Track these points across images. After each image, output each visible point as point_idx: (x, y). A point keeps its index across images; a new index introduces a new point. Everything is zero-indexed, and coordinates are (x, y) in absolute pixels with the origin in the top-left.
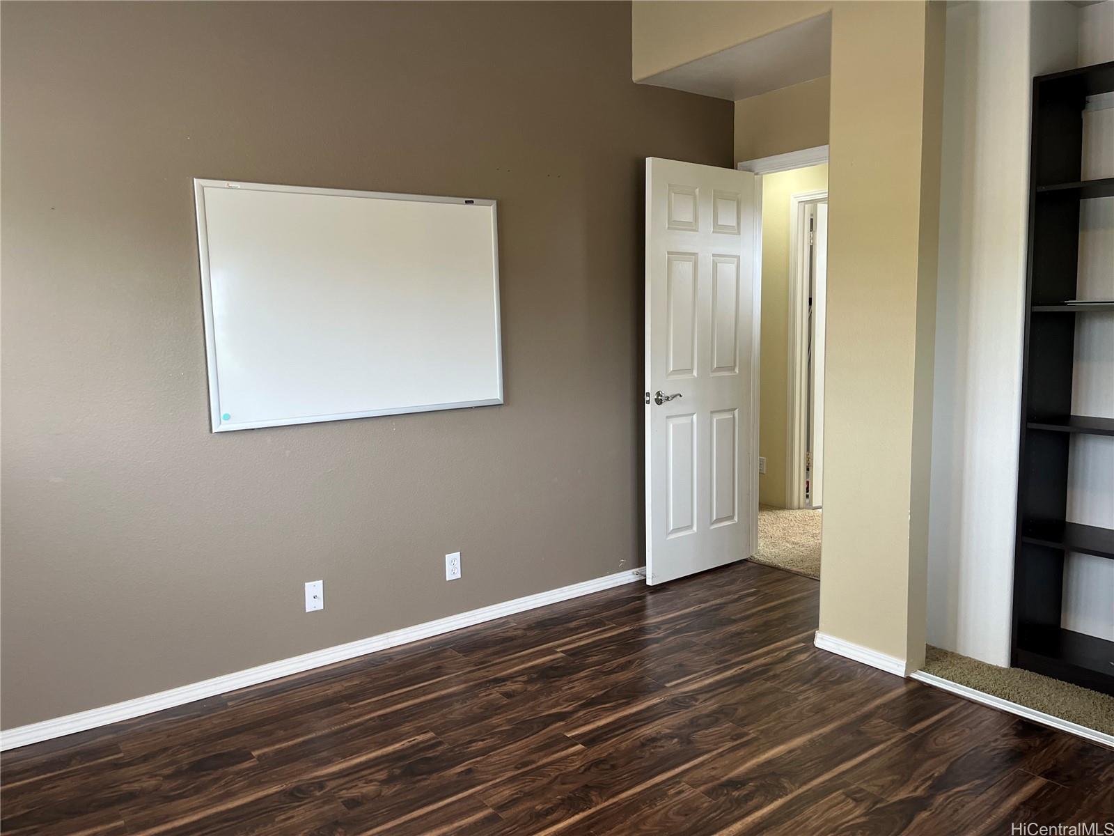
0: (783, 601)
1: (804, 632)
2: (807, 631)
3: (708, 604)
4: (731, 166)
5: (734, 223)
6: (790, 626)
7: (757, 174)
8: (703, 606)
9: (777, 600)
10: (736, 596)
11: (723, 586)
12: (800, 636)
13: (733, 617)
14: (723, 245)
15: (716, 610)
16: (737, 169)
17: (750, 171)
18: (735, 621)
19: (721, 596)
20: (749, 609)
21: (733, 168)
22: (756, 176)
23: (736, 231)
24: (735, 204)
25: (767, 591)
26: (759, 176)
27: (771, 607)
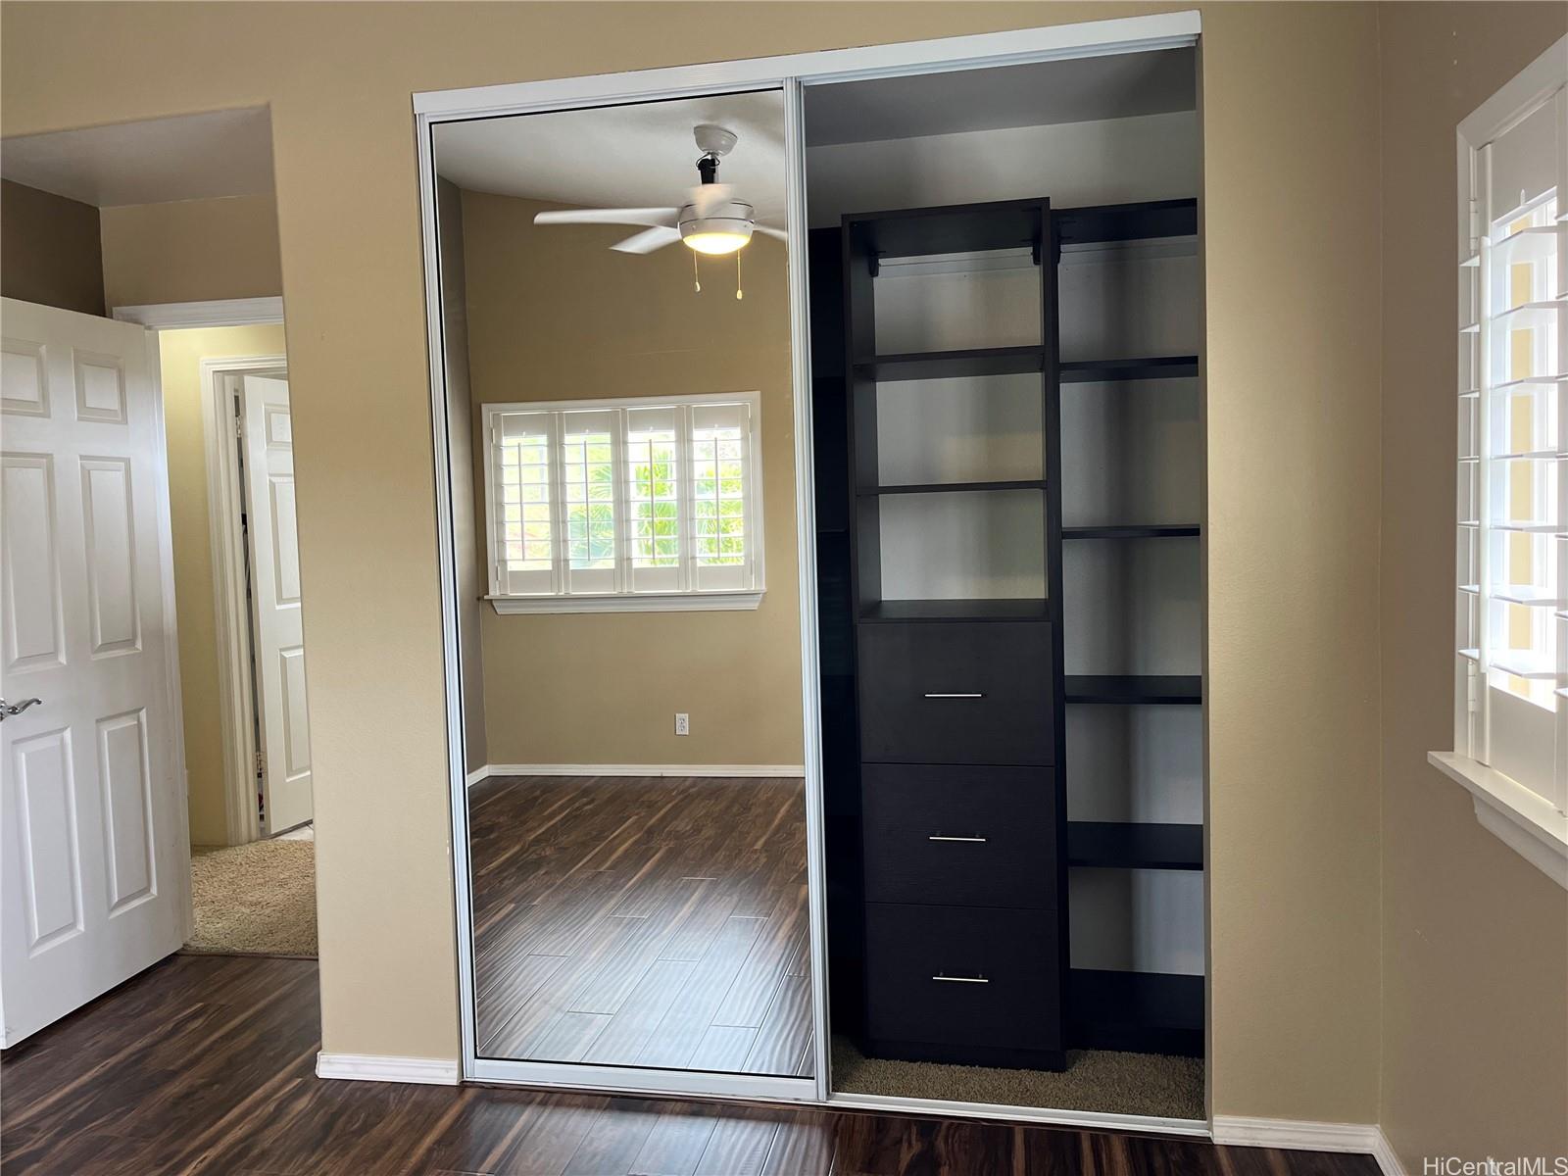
0: (251, 1012)
1: (295, 1058)
2: (299, 1055)
3: (121, 1056)
4: (100, 310)
5: (116, 406)
6: (272, 1054)
7: (149, 328)
8: (112, 1061)
9: (243, 1012)
10: (170, 1026)
11: (143, 1012)
12: (290, 1068)
13: (171, 1068)
14: (98, 440)
15: (136, 1062)
16: (112, 318)
17: (137, 322)
18: (174, 1075)
19: (142, 1033)
20: (195, 1045)
21: (105, 316)
22: (146, 331)
23: (120, 419)
24: (114, 372)
25: (222, 1002)
26: (151, 332)
27: (235, 1028)
